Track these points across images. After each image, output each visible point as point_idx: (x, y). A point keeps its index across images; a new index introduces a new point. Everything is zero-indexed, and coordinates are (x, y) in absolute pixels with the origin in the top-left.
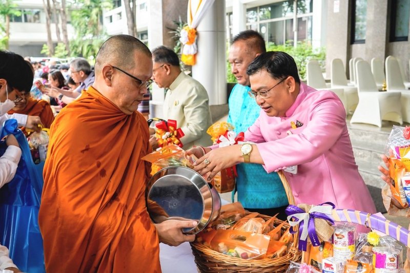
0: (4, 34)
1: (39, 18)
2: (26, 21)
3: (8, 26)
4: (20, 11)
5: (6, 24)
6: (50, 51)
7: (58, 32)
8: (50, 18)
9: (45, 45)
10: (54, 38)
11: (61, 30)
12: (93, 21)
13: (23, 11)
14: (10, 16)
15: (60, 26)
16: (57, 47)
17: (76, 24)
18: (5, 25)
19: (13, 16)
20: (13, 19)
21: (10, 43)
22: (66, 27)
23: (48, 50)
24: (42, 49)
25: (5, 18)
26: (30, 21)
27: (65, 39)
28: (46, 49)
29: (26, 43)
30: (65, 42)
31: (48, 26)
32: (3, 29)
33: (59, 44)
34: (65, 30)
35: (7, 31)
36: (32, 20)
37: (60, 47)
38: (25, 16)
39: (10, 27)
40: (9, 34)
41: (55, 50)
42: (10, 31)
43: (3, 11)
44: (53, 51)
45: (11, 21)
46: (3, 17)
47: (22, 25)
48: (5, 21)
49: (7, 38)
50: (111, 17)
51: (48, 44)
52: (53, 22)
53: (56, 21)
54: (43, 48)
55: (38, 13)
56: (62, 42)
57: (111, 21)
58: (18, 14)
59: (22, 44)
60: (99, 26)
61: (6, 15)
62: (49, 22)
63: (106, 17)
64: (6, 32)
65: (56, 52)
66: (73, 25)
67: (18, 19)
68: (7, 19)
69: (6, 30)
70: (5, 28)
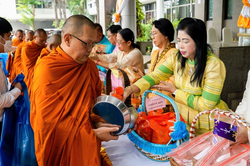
0: (32, 15)
1: (51, 6)
2: (44, 7)
3: (34, 10)
4: (41, 2)
5: (33, 9)
6: (57, 24)
7: (61, 14)
8: (57, 5)
9: (54, 22)
10: (59, 17)
11: (62, 13)
12: (81, 7)
13: (42, 2)
14: (35, 5)
15: (62, 10)
16: (60, 23)
17: (71, 9)
19: (37, 5)
20: (37, 6)
21: (35, 20)
22: (65, 11)
23: (56, 24)
24: (52, 24)
25: (32, 6)
26: (47, 8)
27: (65, 18)
28: (55, 23)
29: (44, 20)
30: (64, 19)
31: (56, 10)
32: (31, 12)
33: (61, 21)
34: (64, 13)
35: (33, 13)
36: (48, 6)
37: (62, 22)
38: (44, 4)
40: (34, 15)
41: (59, 24)
42: (35, 13)
43: (31, 2)
44: (58, 25)
45: (35, 7)
46: (31, 6)
47: (42, 9)
48: (32, 8)
49: (33, 17)
50: (91, 4)
51: (56, 20)
52: (59, 8)
53: (60, 8)
54: (54, 23)
55: (50, 3)
56: (63, 19)
57: (91, 7)
58: (39, 3)
59: (42, 21)
60: (84, 10)
61: (33, 4)
62: (56, 8)
63: (88, 5)
64: (33, 14)
65: (60, 25)
66: (70, 9)
67: (39, 6)
69: (32, 13)
70: (32, 12)
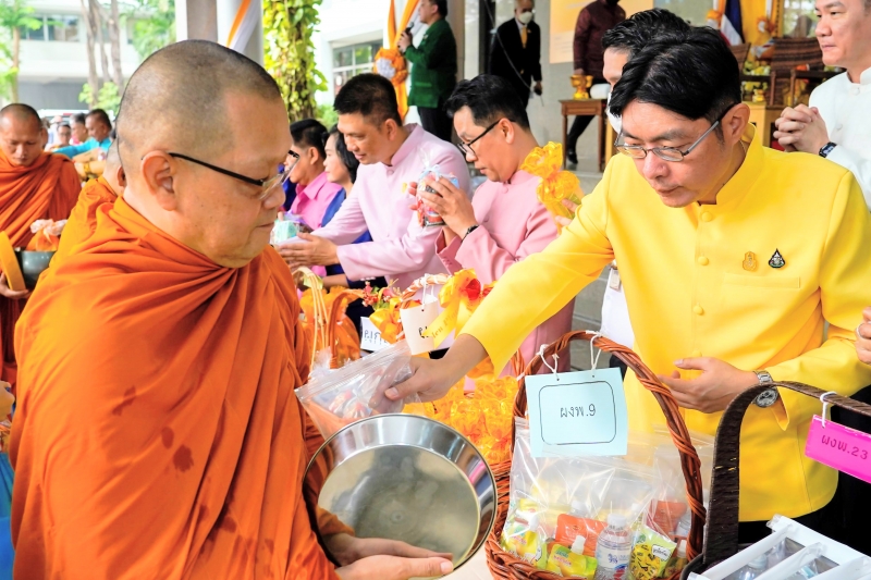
0: (10, 62)
3: (18, 47)
4: (40, 19)
5: (14, 42)
7: (105, 62)
11: (110, 60)
14: (22, 29)
16: (102, 90)
17: (143, 46)
18: (11, 46)
19: (27, 29)
20: (28, 35)
21: (19, 80)
22: (119, 54)
25: (12, 33)
27: (117, 76)
29: (52, 80)
30: (116, 81)
31: (91, 50)
32: (8, 54)
33: (106, 85)
34: (116, 60)
35: (14, 57)
37: (108, 89)
39: (21, 49)
40: (18, 63)
42: (21, 57)
43: (8, 19)
45: (23, 37)
46: (9, 31)
47: (45, 45)
48: (12, 38)
49: (15, 70)
55: (73, 23)
56: (111, 81)
58: (35, 25)
59: (45, 82)
61: (14, 28)
64: (12, 59)
65: (100, 98)
66: (137, 48)
67: (37, 35)
68: (15, 34)
69: (12, 54)
